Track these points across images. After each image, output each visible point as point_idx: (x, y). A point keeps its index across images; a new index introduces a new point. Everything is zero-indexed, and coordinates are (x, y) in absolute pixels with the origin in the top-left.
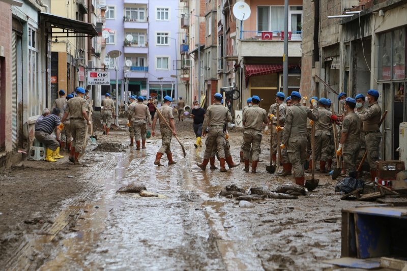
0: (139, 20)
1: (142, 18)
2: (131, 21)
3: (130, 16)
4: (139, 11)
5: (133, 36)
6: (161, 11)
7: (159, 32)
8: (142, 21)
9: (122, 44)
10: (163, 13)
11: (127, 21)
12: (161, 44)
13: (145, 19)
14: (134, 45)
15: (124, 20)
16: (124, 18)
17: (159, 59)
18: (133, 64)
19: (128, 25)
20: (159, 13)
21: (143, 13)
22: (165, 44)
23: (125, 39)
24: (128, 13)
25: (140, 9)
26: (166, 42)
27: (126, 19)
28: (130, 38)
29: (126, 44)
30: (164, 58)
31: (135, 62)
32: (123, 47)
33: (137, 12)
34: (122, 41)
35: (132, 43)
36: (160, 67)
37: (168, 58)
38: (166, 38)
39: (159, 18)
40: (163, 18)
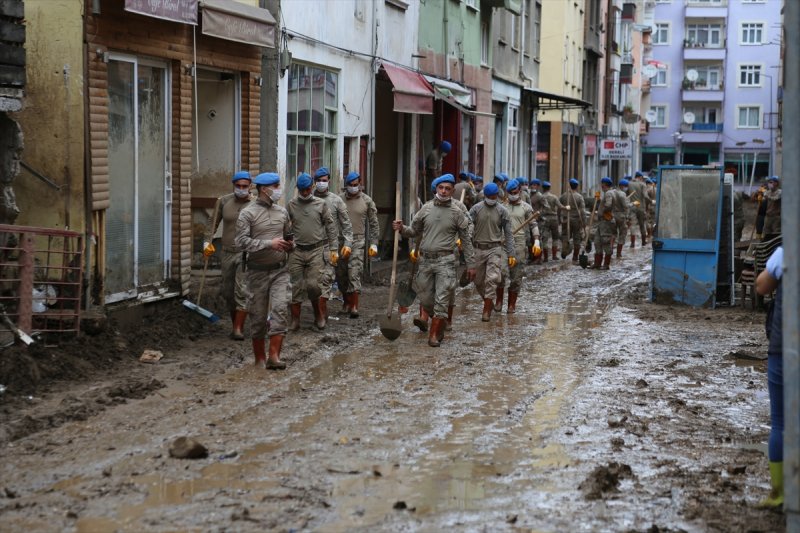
0: (710, 44)
1: (715, 40)
2: (697, 46)
3: (695, 39)
4: (710, 30)
5: (699, 72)
6: (749, 29)
7: (744, 64)
8: (715, 46)
9: (680, 86)
10: (752, 32)
11: (690, 47)
12: (746, 84)
13: (721, 44)
14: (700, 88)
15: (684, 45)
16: (685, 41)
17: (743, 109)
18: (697, 118)
19: (691, 54)
20: (745, 32)
21: (717, 32)
22: (753, 84)
23: (685, 78)
24: (692, 33)
25: (713, 26)
26: (757, 81)
27: (687, 45)
28: (693, 75)
29: (687, 86)
30: (751, 109)
31: (701, 114)
32: (681, 91)
33: (707, 32)
34: (679, 80)
35: (697, 84)
36: (745, 124)
37: (757, 109)
38: (757, 75)
39: (745, 40)
40: (752, 40)
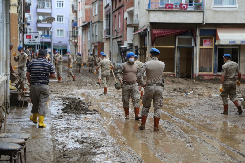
0: (46, 7)
1: (48, 6)
2: (42, 8)
3: (41, 5)
4: (46, 2)
5: (43, 17)
6: (59, 3)
7: (58, 15)
8: (48, 8)
9: (36, 21)
10: (60, 4)
11: (39, 8)
12: (59, 22)
13: (50, 7)
14: (43, 22)
15: (37, 7)
16: (37, 6)
17: (58, 30)
18: (43, 33)
19: (40, 10)
20: (58, 4)
21: (48, 3)
22: (61, 22)
23: (38, 19)
24: (40, 3)
25: (46, 1)
26: (62, 21)
27: (38, 7)
28: (41, 18)
29: (39, 21)
30: (61, 30)
31: (44, 32)
32: (37, 23)
33: (45, 3)
34: (36, 19)
35: (42, 21)
36: (59, 35)
37: (63, 30)
38: (62, 19)
39: (58, 6)
40: (60, 7)
